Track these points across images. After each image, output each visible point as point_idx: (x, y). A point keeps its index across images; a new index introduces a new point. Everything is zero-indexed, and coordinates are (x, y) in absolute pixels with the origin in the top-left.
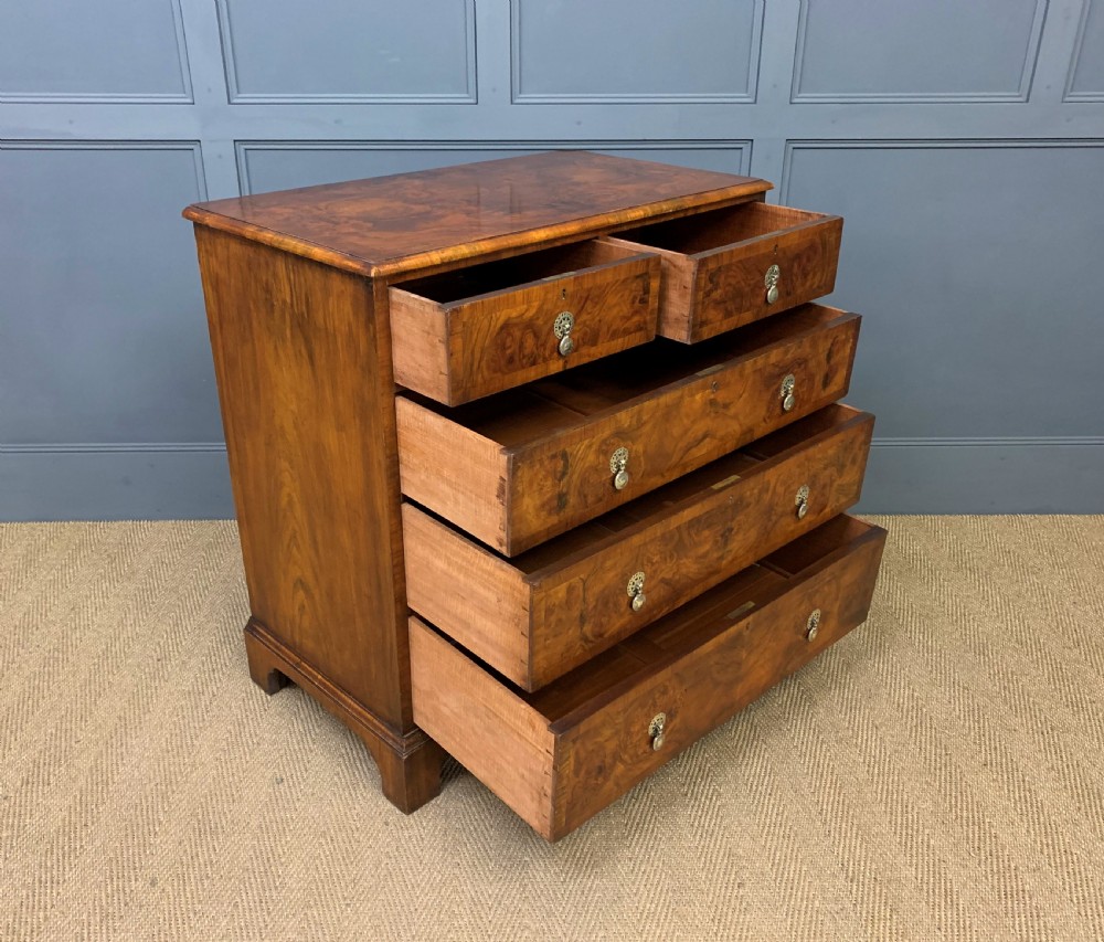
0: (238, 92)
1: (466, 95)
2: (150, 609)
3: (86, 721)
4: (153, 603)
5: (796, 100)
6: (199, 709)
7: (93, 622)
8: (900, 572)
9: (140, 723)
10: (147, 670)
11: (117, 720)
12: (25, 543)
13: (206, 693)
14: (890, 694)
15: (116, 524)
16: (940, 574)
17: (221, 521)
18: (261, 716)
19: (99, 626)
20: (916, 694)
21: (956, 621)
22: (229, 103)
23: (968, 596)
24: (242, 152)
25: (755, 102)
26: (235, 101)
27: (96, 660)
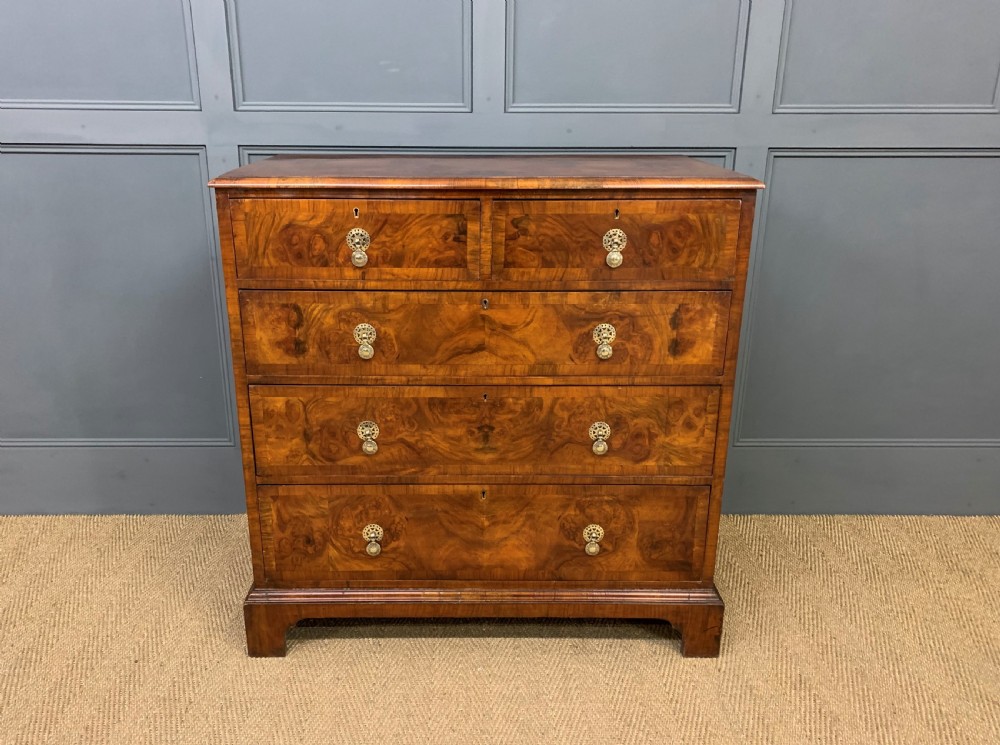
0: (244, 100)
1: (461, 104)
2: (134, 606)
3: (50, 732)
4: (138, 599)
5: (777, 111)
6: (174, 718)
7: (73, 619)
8: (892, 574)
9: (108, 735)
10: (122, 673)
11: (83, 732)
12: (17, 536)
13: (182, 700)
14: (915, 708)
15: (109, 519)
16: (934, 576)
17: (212, 516)
18: (240, 727)
19: (79, 623)
20: (943, 709)
21: (964, 627)
22: (235, 110)
23: (969, 600)
24: (246, 156)
25: (739, 112)
26: (241, 108)
27: (70, 662)
